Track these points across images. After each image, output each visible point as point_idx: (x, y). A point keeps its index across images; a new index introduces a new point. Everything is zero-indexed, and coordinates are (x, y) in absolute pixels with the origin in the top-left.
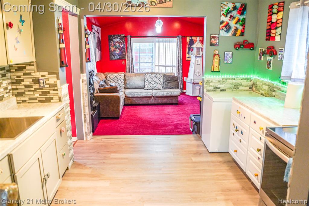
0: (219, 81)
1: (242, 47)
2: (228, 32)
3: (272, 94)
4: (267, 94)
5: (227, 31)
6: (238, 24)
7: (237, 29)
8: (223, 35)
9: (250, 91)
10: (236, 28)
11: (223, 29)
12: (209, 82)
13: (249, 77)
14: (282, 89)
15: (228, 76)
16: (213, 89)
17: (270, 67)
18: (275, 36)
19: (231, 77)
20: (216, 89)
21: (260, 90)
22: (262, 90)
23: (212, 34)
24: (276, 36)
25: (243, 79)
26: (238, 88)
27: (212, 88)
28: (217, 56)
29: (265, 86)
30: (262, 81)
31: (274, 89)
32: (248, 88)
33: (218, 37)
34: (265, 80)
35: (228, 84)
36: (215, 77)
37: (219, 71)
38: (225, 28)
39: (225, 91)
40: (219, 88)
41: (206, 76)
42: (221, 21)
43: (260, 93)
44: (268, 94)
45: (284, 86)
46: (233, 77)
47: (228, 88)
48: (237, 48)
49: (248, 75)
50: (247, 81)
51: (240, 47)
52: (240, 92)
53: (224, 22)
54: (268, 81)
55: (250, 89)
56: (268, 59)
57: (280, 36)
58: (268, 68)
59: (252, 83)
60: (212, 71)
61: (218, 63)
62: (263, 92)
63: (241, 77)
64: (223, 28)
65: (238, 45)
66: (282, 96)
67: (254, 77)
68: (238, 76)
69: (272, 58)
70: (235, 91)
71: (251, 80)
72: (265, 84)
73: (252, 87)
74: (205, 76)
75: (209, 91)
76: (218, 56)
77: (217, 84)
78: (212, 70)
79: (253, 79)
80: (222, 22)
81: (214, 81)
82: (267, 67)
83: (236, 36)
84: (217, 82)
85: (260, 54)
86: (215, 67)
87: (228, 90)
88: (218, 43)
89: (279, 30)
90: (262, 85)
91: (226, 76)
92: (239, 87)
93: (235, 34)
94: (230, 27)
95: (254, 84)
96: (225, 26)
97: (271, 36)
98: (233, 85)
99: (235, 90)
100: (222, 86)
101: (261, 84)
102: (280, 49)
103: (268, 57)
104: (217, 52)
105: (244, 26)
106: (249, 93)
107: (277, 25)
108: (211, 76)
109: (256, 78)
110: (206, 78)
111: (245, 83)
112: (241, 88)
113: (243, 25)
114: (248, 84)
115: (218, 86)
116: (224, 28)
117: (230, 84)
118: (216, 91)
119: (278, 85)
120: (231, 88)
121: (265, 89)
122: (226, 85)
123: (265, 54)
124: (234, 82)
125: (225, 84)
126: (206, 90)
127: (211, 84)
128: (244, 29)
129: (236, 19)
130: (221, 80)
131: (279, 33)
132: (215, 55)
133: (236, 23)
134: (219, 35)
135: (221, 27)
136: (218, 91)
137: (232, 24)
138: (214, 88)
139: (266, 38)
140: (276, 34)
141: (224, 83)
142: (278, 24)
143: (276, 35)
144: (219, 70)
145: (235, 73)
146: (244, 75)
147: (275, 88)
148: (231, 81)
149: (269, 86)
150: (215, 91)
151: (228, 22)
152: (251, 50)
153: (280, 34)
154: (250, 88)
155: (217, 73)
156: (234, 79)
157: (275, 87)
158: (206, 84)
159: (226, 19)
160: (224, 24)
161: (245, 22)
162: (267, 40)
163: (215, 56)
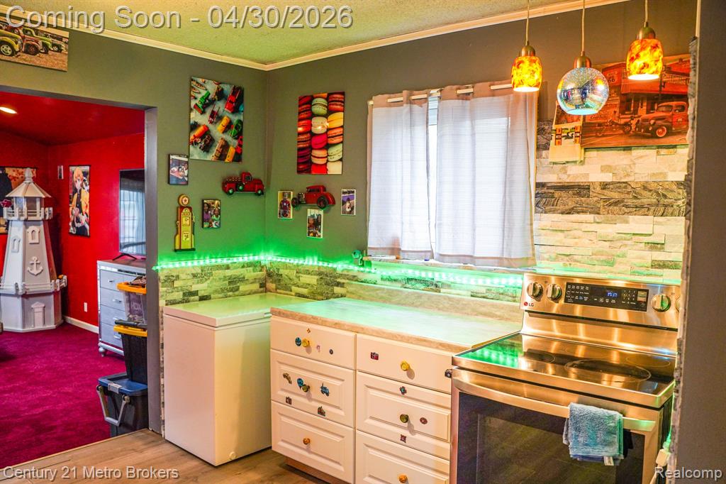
0: (194, 276)
1: (241, 188)
2: (208, 152)
3: (333, 290)
4: (318, 294)
5: (206, 149)
6: (229, 132)
7: (225, 146)
8: (197, 158)
9: (261, 292)
10: (226, 142)
11: (196, 143)
12: (171, 279)
13: (256, 258)
14: (362, 277)
15: (213, 260)
16: (181, 297)
17: (320, 231)
18: (326, 164)
19: (220, 261)
20: (189, 295)
21: (293, 288)
22: (298, 286)
23: (172, 155)
24: (329, 164)
25: (246, 265)
26: (238, 289)
27: (178, 296)
28: (186, 211)
29: (309, 276)
30: (298, 265)
31: (339, 280)
32: (256, 286)
33: (187, 163)
34: (305, 263)
35: (215, 280)
36: (183, 264)
37: (193, 249)
38: (202, 140)
39: (210, 299)
40: (195, 293)
41: (161, 263)
42: (192, 122)
43: (294, 294)
44: (321, 294)
45: (367, 269)
46: (225, 261)
47: (216, 291)
48: (231, 191)
49: (254, 255)
50: (253, 270)
51: (236, 189)
52: (242, 299)
53: (199, 126)
54: (316, 263)
55: (262, 289)
56: (309, 215)
57: (340, 163)
58: (311, 234)
59: (264, 273)
60: (176, 250)
61: (190, 228)
62: (305, 291)
63: (241, 260)
64: (197, 140)
65: (232, 182)
66: (367, 293)
67: (268, 258)
68: (235, 260)
69: (321, 212)
70: (230, 296)
71: (262, 267)
72: (308, 272)
73: (264, 282)
74: (159, 263)
75: (173, 303)
76: (188, 210)
77: (190, 283)
78: (177, 247)
79: (267, 263)
80: (194, 126)
81: (182, 276)
82: (309, 233)
83: (226, 161)
84: (191, 277)
85: (281, 205)
86: (183, 238)
87: (217, 295)
88: (187, 176)
89: (336, 152)
90: (298, 275)
91: (208, 261)
92: (238, 285)
93: (221, 157)
94: (212, 140)
95: (269, 275)
96: (202, 136)
97: (312, 163)
98: (227, 282)
99: (231, 293)
100: (202, 288)
101: (295, 272)
102: (345, 190)
103: (309, 210)
104: (184, 201)
105: (241, 140)
106: (261, 296)
107: (329, 139)
108: (173, 264)
109: (274, 259)
110: (162, 269)
111: (250, 274)
112: (243, 288)
113: (239, 136)
114: (257, 275)
115: (194, 288)
116: (199, 140)
117: (220, 279)
118: (189, 302)
119: (348, 271)
120: (222, 290)
121: (308, 282)
122: (211, 282)
123: (300, 203)
124: (228, 273)
125: (208, 281)
126: (165, 303)
127: (177, 284)
128: (240, 145)
129: (224, 122)
130: (200, 271)
131: (337, 158)
132: (182, 208)
133: (224, 132)
134: (188, 157)
135: (192, 137)
136: (193, 301)
137: (217, 131)
138: (184, 294)
139: (298, 168)
140: (330, 160)
141: (206, 280)
142: (332, 137)
143: (328, 161)
144: (193, 247)
145: (228, 252)
146: (246, 255)
147: (339, 277)
148: (221, 273)
149: (320, 274)
150: (186, 302)
151: (207, 127)
152: (259, 195)
153: (341, 160)
154: (263, 285)
155: (189, 255)
156: (228, 268)
157: (341, 276)
158: (162, 287)
159: (203, 120)
160: (198, 132)
161: (242, 130)
162: (300, 171)
163: (181, 211)
